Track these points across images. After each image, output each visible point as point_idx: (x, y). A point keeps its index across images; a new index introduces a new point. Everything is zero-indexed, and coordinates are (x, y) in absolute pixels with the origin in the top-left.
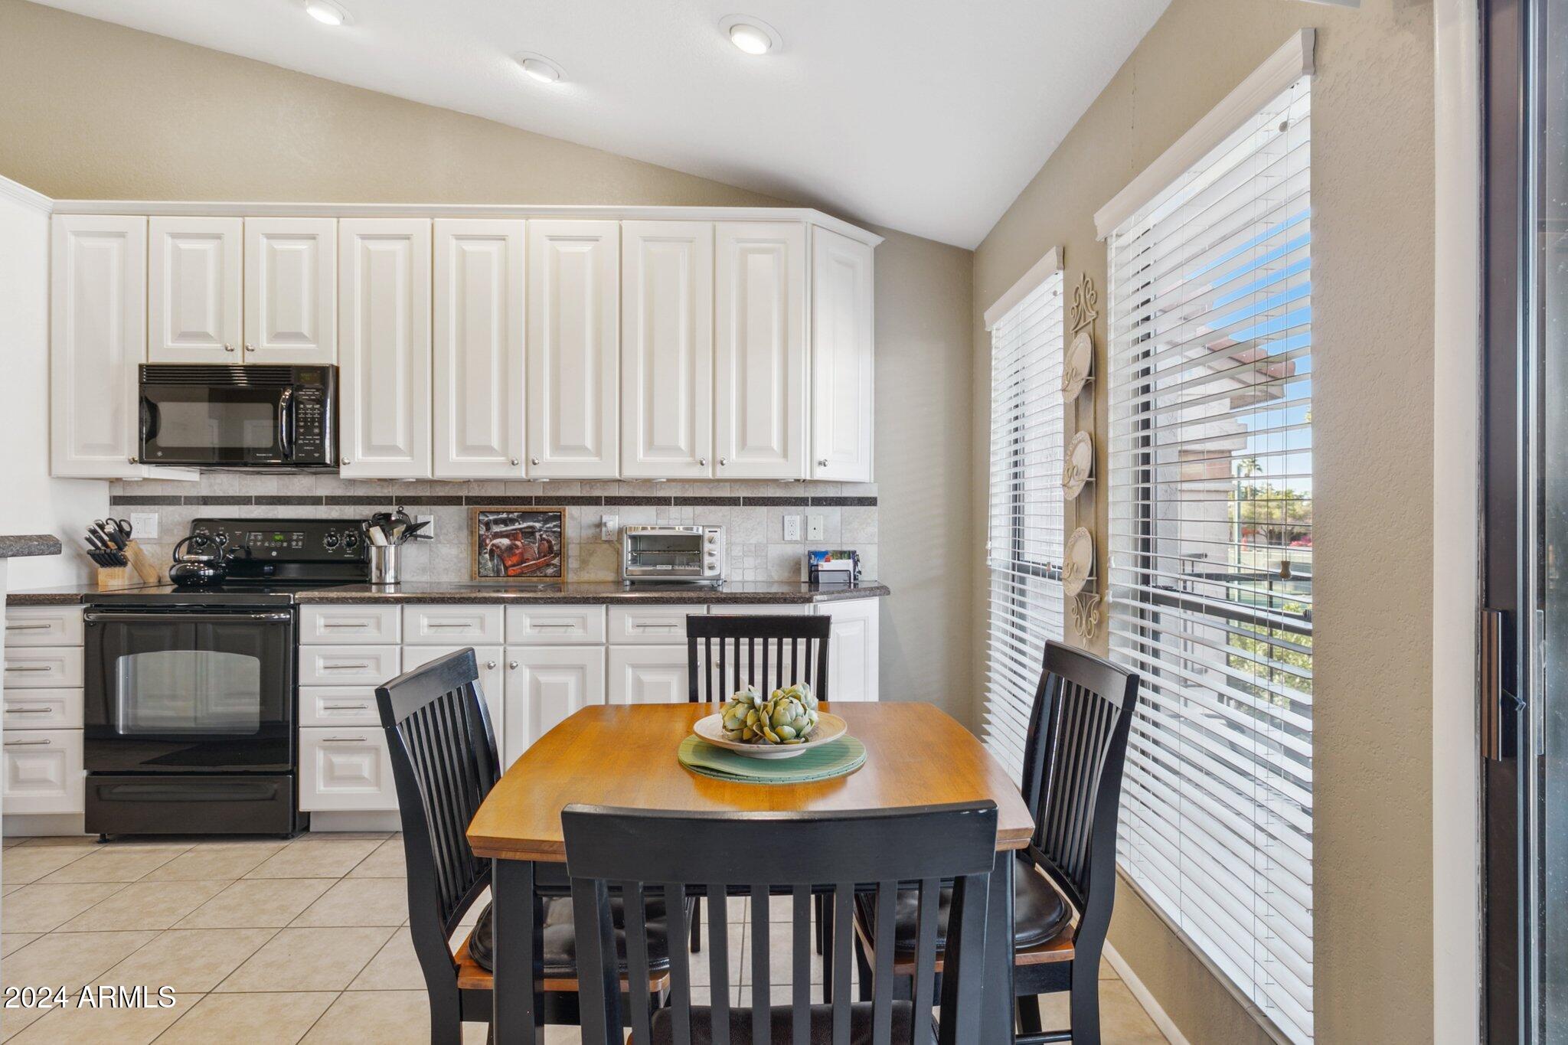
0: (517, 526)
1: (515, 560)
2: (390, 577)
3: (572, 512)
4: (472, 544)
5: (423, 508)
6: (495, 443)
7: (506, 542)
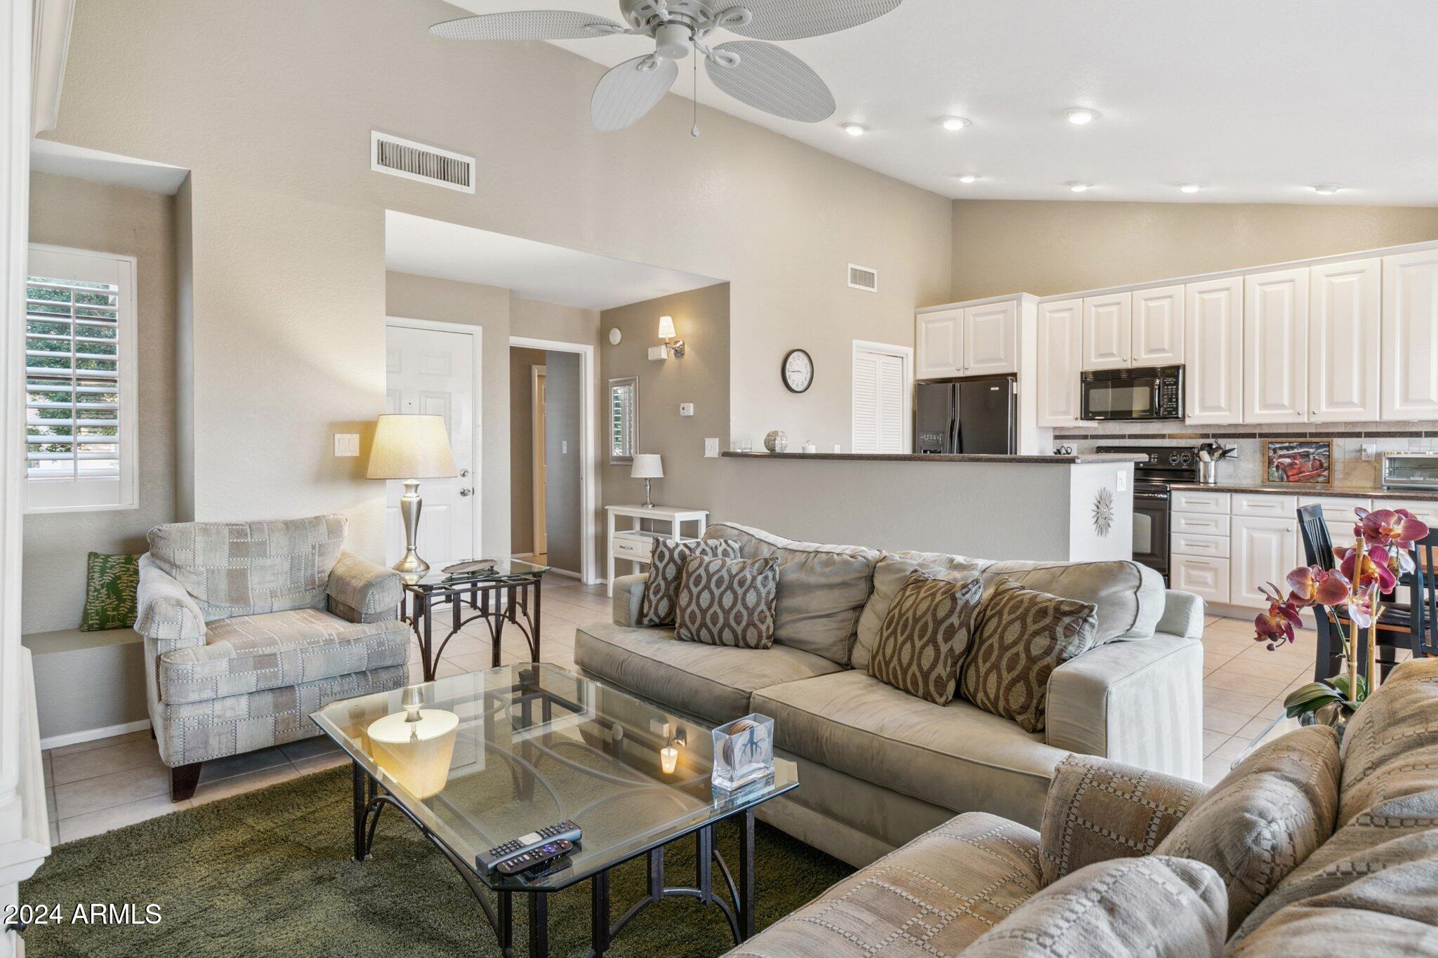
0: (1296, 451)
1: (1295, 471)
2: (1211, 480)
3: (1337, 442)
4: (1263, 462)
5: (1230, 440)
6: (1286, 402)
7: (1288, 461)
